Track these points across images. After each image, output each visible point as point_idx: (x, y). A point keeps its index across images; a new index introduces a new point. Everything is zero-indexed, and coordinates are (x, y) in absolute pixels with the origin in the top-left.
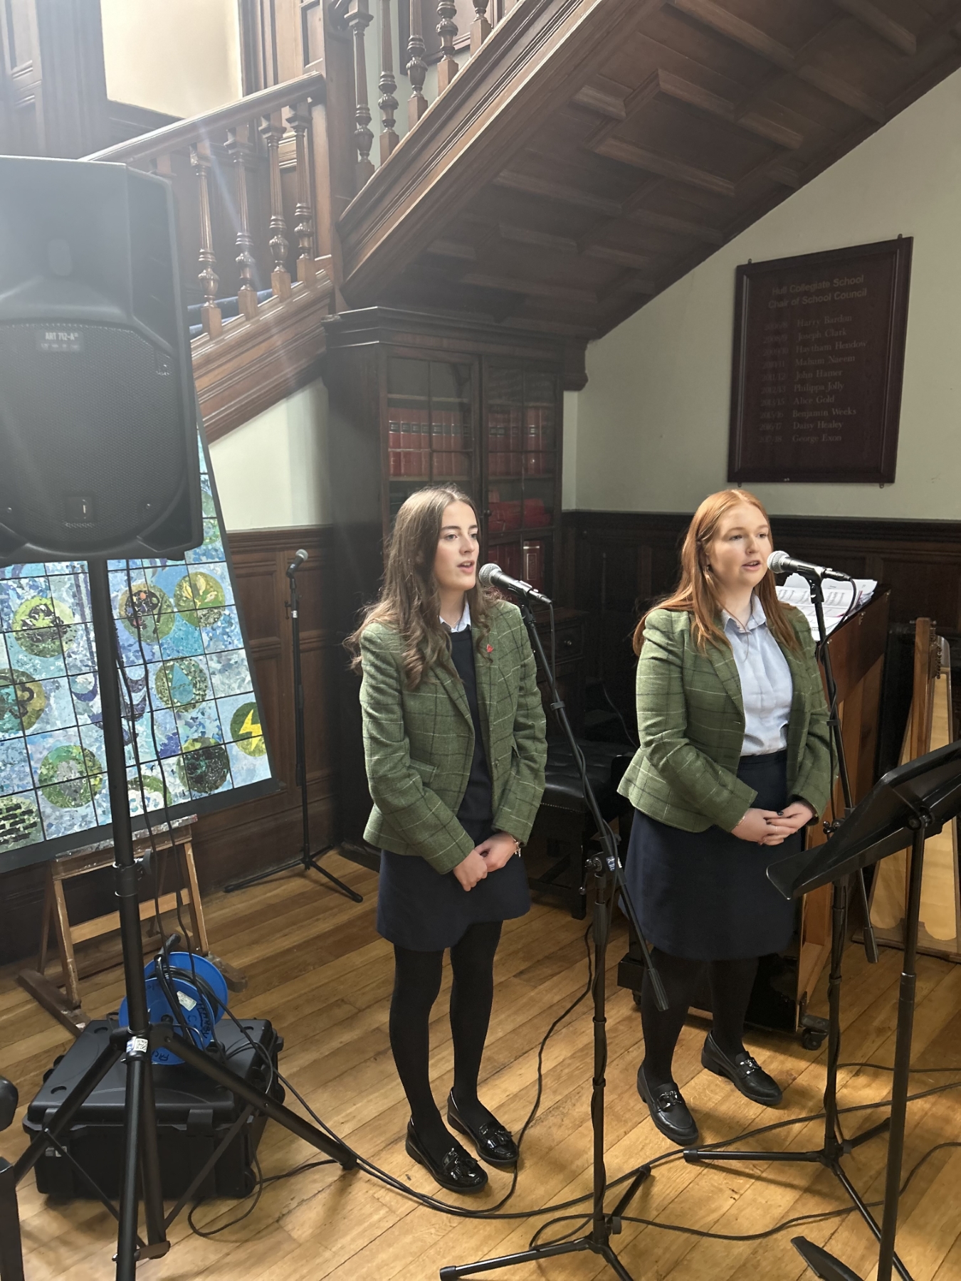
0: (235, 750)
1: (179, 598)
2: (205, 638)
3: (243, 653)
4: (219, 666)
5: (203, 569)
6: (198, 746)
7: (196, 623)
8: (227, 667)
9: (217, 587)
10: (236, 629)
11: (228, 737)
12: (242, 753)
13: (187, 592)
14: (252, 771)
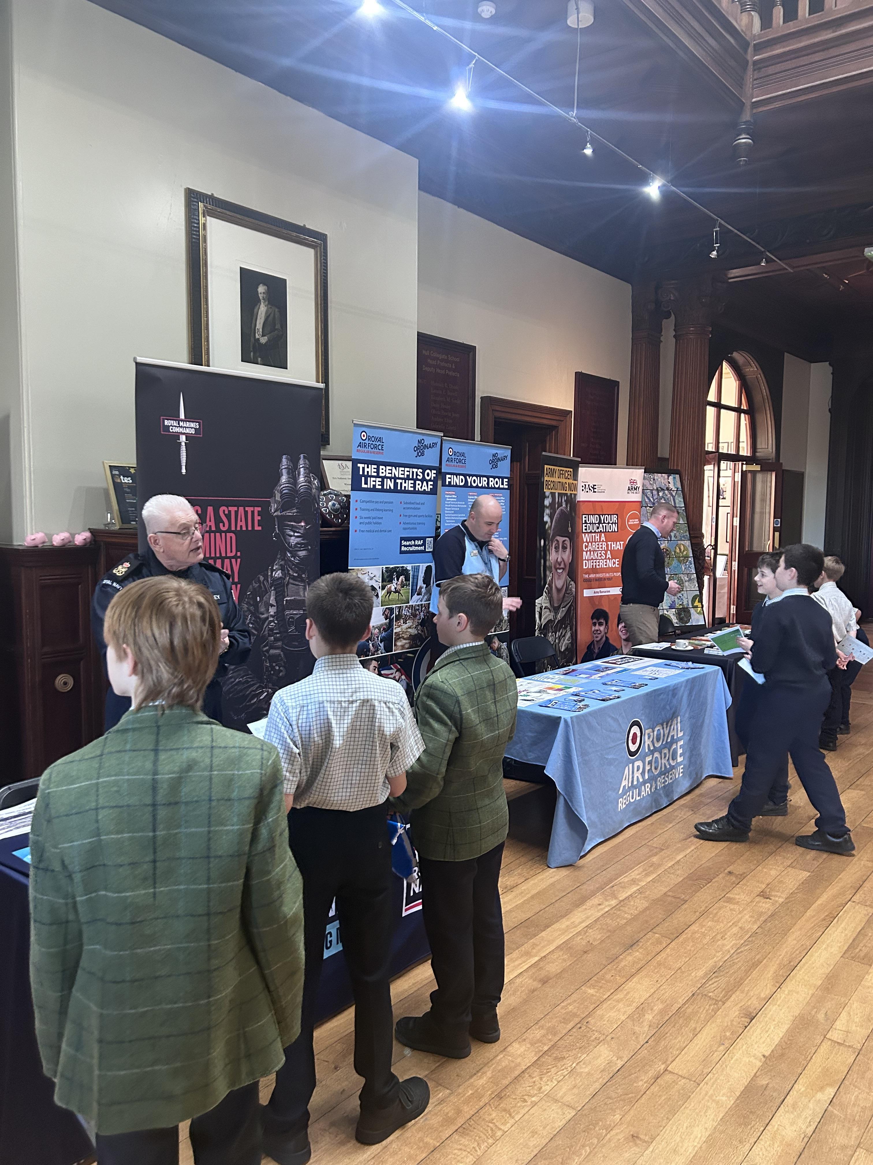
0: (692, 611)
1: (675, 552)
2: (683, 568)
3: (695, 575)
4: (687, 579)
5: (682, 542)
6: (681, 607)
7: (680, 562)
8: (690, 580)
9: (687, 550)
10: (693, 566)
11: (691, 606)
12: (695, 613)
13: (678, 550)
14: (698, 620)
